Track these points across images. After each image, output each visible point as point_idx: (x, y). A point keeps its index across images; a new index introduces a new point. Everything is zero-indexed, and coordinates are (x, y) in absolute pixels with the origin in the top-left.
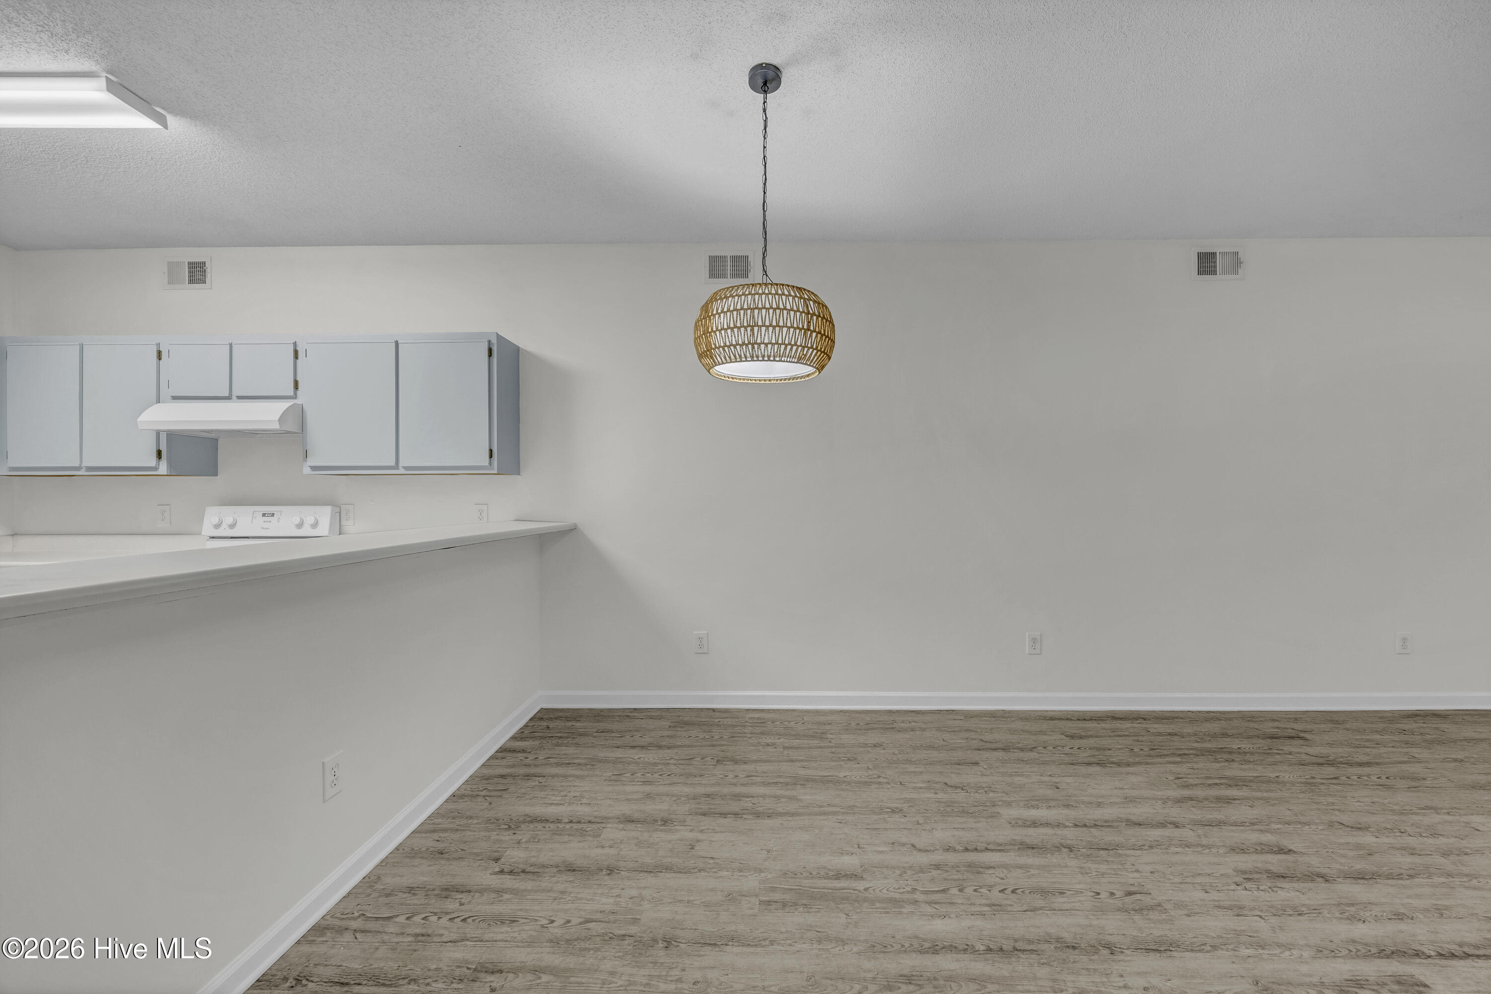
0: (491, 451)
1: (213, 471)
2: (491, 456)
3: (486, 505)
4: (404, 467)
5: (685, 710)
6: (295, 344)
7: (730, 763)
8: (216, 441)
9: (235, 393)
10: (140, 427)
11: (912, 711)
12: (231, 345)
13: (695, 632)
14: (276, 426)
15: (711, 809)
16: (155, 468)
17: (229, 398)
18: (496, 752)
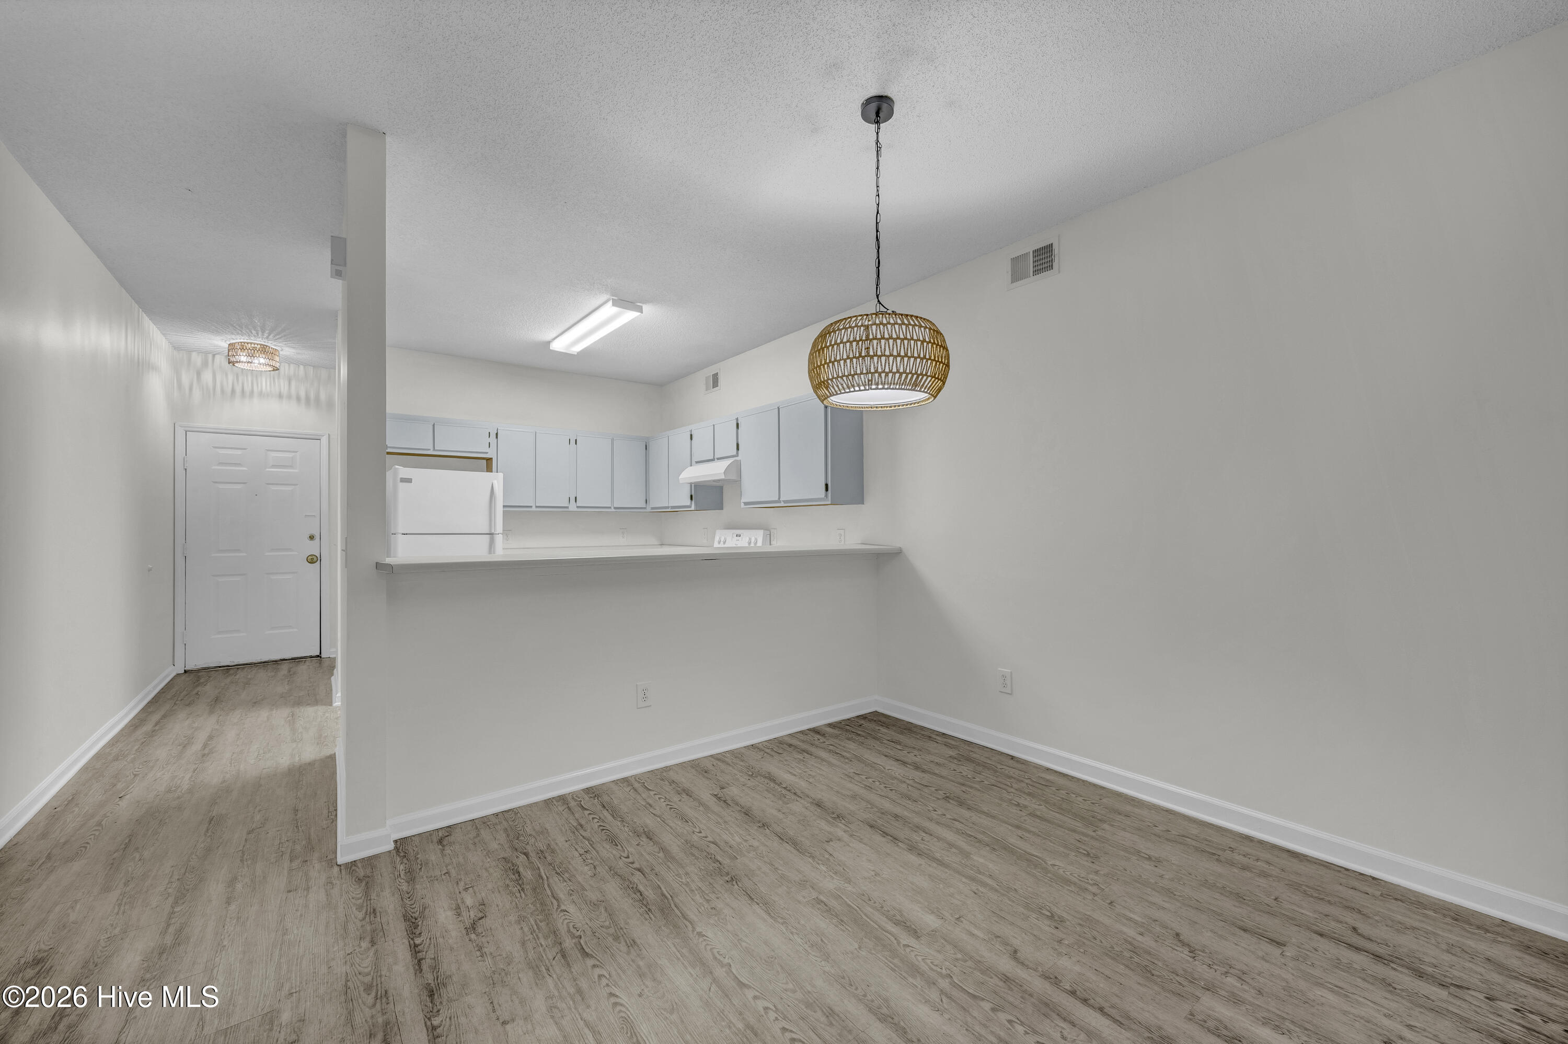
0: (827, 485)
1: (720, 506)
2: (827, 489)
3: (843, 531)
4: (783, 501)
5: (985, 749)
6: (737, 419)
7: (955, 803)
8: (721, 488)
9: (716, 457)
10: (681, 482)
11: (1288, 851)
12: (714, 425)
13: (999, 669)
14: (723, 477)
15: (883, 826)
16: (690, 507)
17: (713, 460)
18: (808, 730)
